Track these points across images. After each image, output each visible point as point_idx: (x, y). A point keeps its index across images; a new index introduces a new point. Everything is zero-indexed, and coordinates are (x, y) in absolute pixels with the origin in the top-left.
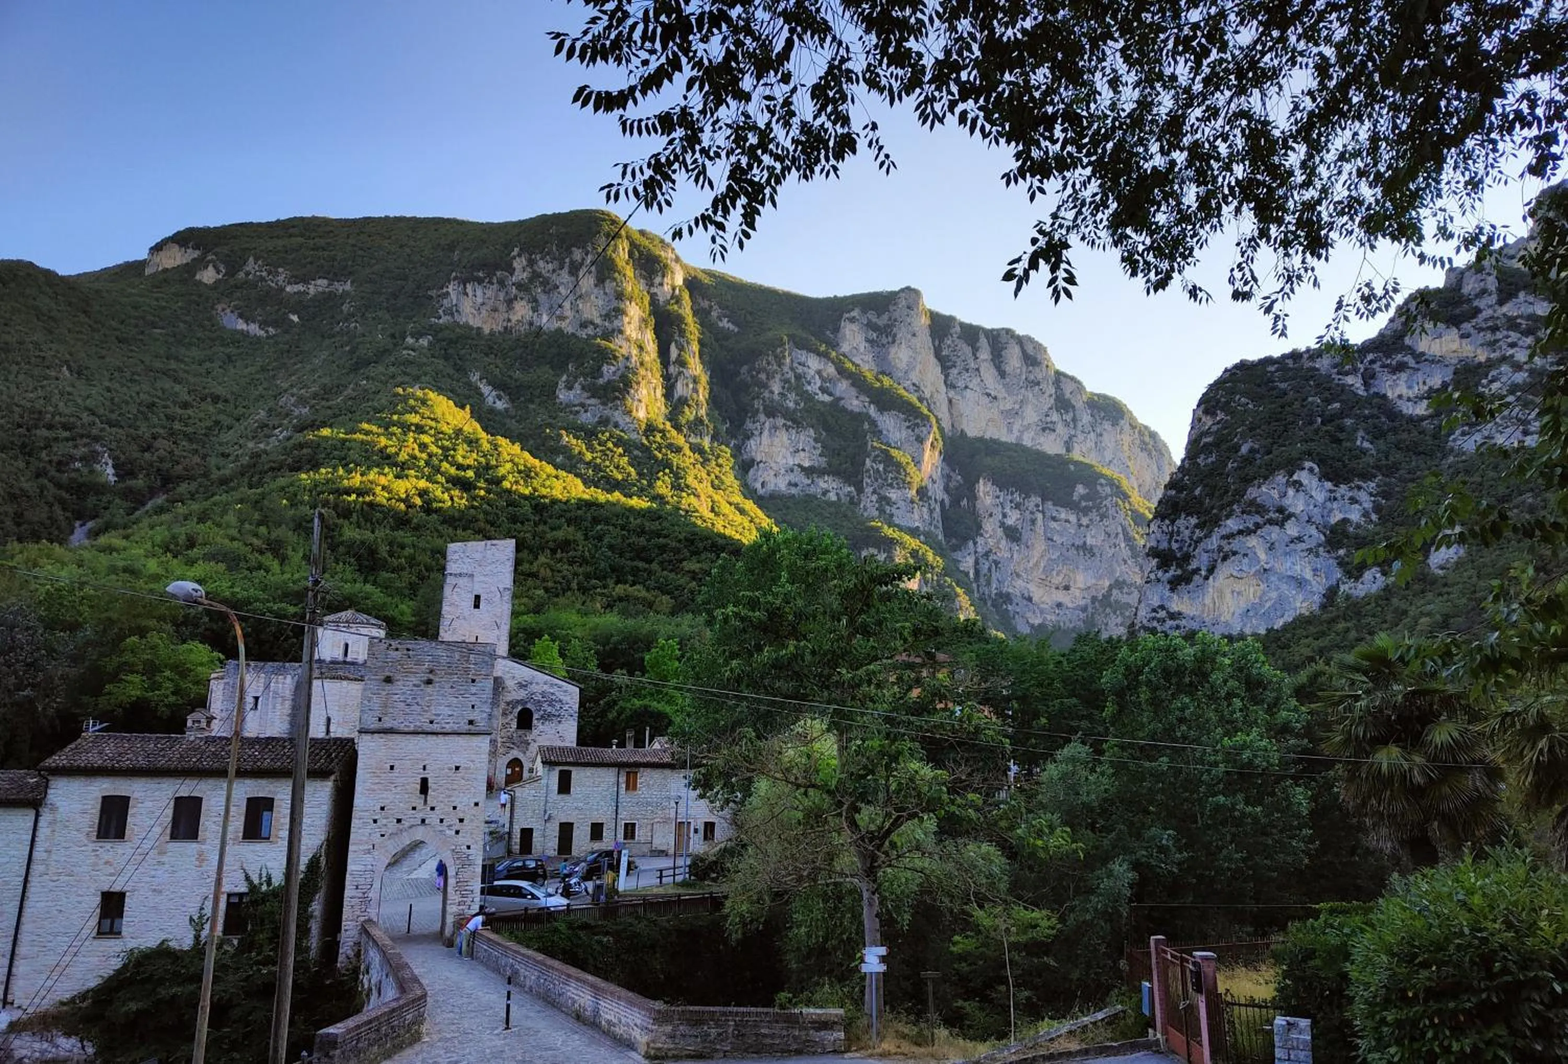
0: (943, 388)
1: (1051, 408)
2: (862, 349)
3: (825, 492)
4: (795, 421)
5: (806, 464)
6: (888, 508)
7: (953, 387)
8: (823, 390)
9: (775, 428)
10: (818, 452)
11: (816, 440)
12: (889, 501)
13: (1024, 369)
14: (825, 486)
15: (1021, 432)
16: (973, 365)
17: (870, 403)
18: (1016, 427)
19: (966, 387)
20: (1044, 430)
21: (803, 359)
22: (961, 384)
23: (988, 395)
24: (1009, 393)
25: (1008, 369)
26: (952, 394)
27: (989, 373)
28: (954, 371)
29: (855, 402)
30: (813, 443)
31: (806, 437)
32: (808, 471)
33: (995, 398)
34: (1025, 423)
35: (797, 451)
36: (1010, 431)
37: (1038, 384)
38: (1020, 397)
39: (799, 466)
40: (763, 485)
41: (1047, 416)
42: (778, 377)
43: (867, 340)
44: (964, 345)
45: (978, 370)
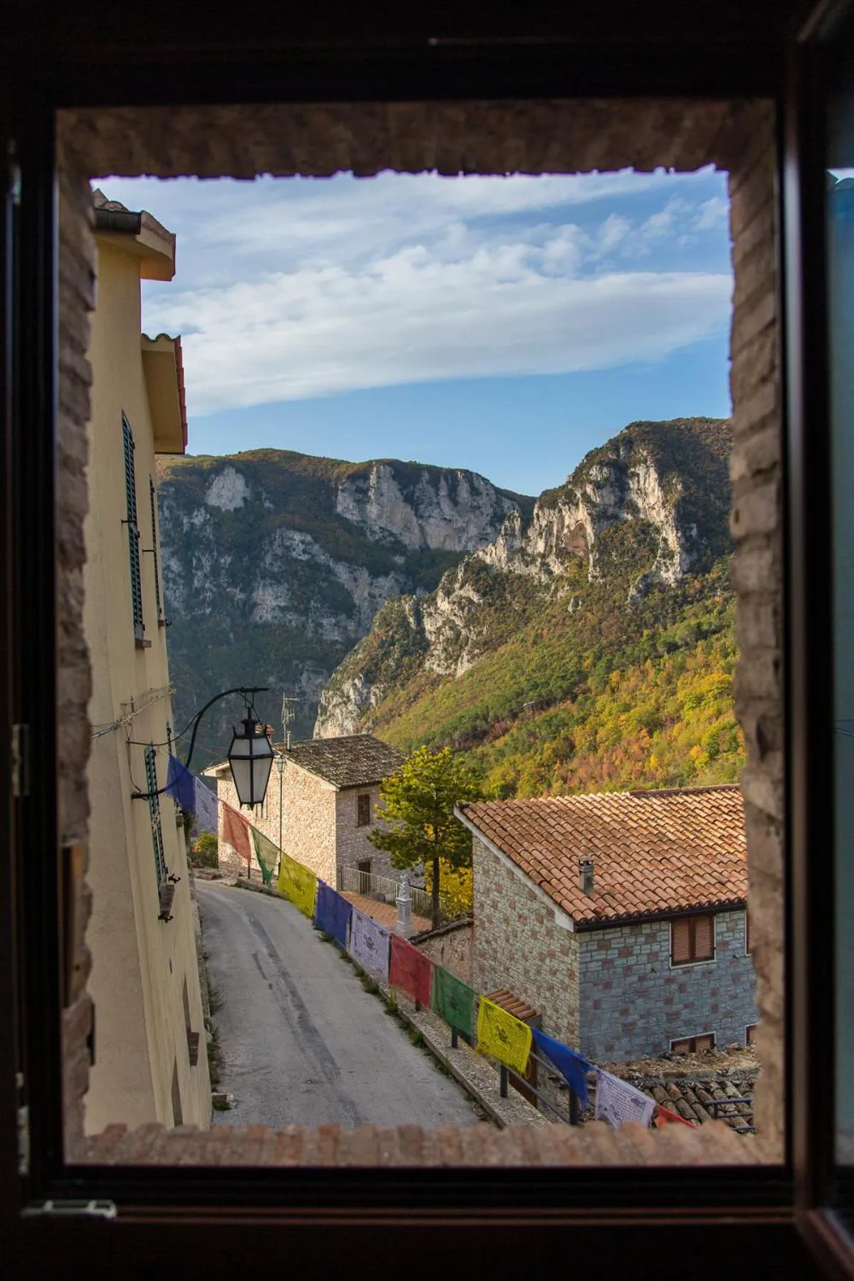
0: (415, 519)
1: (487, 524)
2: (351, 507)
3: (290, 621)
4: (276, 579)
5: (283, 604)
6: (320, 631)
7: (421, 517)
8: (304, 552)
9: (265, 585)
10: (289, 597)
11: (288, 590)
12: (321, 625)
13: (470, 499)
14: (290, 617)
15: (467, 542)
16: (435, 500)
17: (330, 557)
18: (464, 539)
19: (430, 516)
20: (481, 539)
21: (291, 535)
22: (426, 514)
23: (445, 519)
24: (461, 516)
25: (460, 500)
26: (420, 522)
27: (446, 506)
28: (422, 507)
29: (323, 557)
30: (286, 592)
31: (282, 589)
32: (282, 609)
33: (450, 521)
34: (469, 536)
35: (277, 598)
36: (460, 541)
37: (479, 508)
38: (467, 519)
39: (279, 606)
40: (261, 618)
41: (484, 529)
42: (270, 553)
43: (355, 501)
44: (430, 488)
45: (438, 503)
